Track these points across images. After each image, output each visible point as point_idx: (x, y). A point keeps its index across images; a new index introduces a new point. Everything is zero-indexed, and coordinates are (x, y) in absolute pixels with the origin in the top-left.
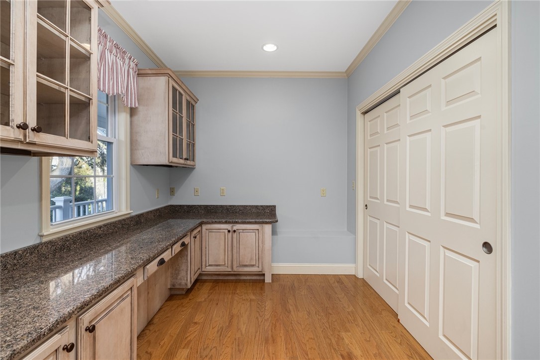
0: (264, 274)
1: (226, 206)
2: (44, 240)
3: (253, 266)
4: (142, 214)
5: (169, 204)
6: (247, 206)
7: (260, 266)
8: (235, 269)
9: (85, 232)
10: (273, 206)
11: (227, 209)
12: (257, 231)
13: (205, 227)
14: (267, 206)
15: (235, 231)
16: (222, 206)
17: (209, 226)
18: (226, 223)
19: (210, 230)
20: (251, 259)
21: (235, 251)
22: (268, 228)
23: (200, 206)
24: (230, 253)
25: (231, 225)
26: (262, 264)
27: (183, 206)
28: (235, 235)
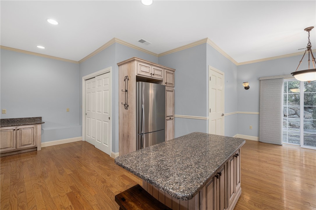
0: (37, 147)
1: (7, 119)
3: (30, 144)
6: (23, 118)
7: (35, 144)
8: (18, 147)
10: (40, 117)
11: (8, 120)
12: (32, 128)
14: (36, 117)
15: (18, 129)
16: (3, 119)
18: (12, 126)
20: (29, 141)
21: (18, 139)
22: (39, 126)
24: (15, 140)
25: (15, 127)
26: (36, 143)
28: (18, 131)
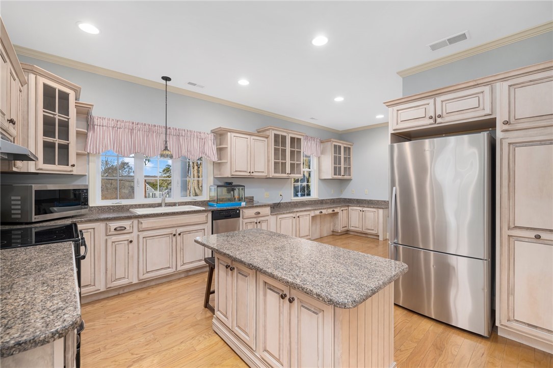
0: (379, 236)
2: (292, 201)
3: (373, 230)
4: (324, 200)
5: (340, 197)
7: (376, 231)
8: (364, 230)
9: (302, 201)
12: (375, 212)
13: (350, 208)
15: (363, 211)
16: (365, 200)
17: (352, 208)
18: (359, 206)
19: (352, 210)
20: (372, 226)
21: (364, 221)
23: (354, 199)
24: (361, 222)
25: (362, 208)
26: (378, 230)
27: (346, 199)
